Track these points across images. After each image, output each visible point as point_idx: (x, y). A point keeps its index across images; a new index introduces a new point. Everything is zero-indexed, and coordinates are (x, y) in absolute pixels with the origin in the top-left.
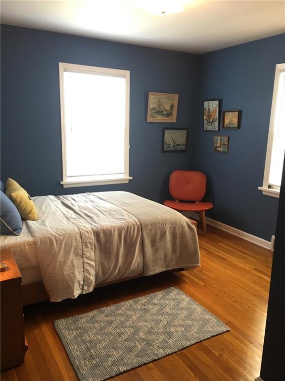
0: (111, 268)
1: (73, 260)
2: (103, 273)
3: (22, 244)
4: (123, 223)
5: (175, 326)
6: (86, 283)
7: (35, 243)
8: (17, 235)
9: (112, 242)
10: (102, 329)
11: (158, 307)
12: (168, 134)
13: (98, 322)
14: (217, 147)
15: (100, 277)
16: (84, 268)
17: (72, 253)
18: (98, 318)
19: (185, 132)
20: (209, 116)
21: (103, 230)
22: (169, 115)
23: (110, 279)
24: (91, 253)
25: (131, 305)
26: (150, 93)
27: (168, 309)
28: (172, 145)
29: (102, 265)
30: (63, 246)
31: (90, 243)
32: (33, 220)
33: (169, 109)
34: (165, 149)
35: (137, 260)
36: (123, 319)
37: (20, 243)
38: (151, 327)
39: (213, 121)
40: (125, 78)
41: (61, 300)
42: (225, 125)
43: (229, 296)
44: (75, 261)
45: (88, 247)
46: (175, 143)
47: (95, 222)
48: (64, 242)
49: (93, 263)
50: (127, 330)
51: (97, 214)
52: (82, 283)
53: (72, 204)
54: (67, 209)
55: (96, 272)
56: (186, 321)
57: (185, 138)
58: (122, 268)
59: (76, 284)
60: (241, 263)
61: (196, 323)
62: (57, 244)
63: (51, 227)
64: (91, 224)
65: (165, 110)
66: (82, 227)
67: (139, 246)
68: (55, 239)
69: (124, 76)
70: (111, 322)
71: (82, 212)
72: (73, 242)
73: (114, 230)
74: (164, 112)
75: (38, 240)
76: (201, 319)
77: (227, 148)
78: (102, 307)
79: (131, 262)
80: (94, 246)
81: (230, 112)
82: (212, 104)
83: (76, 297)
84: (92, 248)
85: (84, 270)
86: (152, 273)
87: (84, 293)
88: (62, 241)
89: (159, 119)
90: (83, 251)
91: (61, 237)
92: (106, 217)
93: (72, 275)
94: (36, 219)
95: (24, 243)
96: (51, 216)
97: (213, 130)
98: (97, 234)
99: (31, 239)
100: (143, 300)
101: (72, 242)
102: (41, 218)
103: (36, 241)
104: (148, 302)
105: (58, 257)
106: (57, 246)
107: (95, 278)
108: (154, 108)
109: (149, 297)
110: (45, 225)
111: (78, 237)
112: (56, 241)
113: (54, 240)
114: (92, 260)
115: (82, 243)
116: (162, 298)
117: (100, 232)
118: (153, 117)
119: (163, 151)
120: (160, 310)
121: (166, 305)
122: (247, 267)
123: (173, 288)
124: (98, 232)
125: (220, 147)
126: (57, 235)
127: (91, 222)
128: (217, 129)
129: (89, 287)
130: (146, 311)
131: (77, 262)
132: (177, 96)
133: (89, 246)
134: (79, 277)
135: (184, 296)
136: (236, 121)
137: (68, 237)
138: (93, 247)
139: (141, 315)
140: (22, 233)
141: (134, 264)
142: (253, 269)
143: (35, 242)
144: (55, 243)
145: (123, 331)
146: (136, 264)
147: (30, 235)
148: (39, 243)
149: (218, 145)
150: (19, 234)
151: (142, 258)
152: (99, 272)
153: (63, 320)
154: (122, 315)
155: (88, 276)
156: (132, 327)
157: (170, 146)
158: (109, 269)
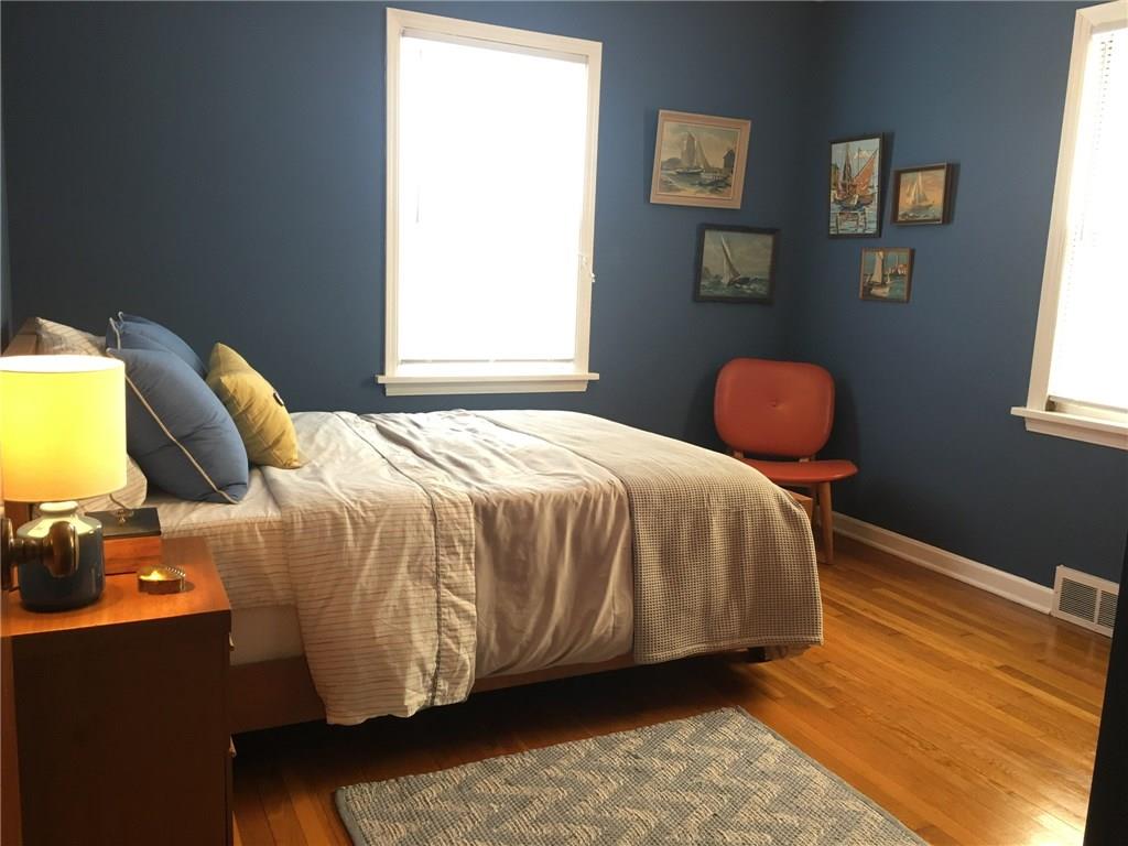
0: (529, 630)
1: (404, 590)
2: (504, 641)
3: (245, 528)
4: (573, 486)
5: (740, 827)
6: (444, 669)
7: (285, 528)
8: (229, 503)
9: (534, 542)
10: (493, 821)
11: (681, 766)
12: (714, 244)
13: (479, 799)
14: (872, 285)
15: (492, 654)
16: (439, 619)
17: (403, 569)
18: (480, 788)
19: (769, 240)
20: (849, 188)
21: (507, 502)
22: (720, 184)
23: (524, 666)
24: (464, 573)
25: (589, 754)
26: (661, 112)
27: (714, 774)
28: (725, 281)
29: (501, 616)
30: (376, 542)
31: (463, 542)
32: (287, 466)
33: (721, 166)
34: (703, 292)
35: (612, 608)
36: (563, 794)
37: (238, 524)
38: (660, 826)
39: (860, 205)
40: (586, 63)
41: (360, 720)
42: (900, 213)
43: (921, 745)
44: (411, 594)
45: (457, 554)
46: (736, 274)
47: (480, 480)
48: (379, 530)
49: (471, 607)
50: (578, 829)
51: (486, 459)
52: (431, 667)
53: (410, 433)
54: (394, 446)
55: (479, 637)
56: (779, 816)
57: (768, 260)
58: (563, 633)
59: (414, 669)
60: (955, 648)
61: (812, 824)
62: (355, 534)
63: (339, 486)
64: (467, 484)
65: (709, 169)
66: (438, 490)
67: (623, 563)
68: (352, 518)
69: (585, 59)
70: (524, 803)
71: (440, 453)
72: (408, 534)
73: (541, 505)
74: (703, 175)
75: (298, 519)
76: (830, 812)
77: (905, 286)
78: (497, 756)
79: (595, 613)
80: (476, 553)
81: (917, 170)
82: (859, 150)
83: (411, 714)
84: (469, 559)
85: (442, 626)
86: (661, 655)
87: (438, 702)
88: (371, 529)
89: (690, 195)
90: (437, 565)
91: (370, 514)
92: (516, 470)
93: (401, 639)
94: (296, 464)
95: (250, 525)
96: (343, 458)
97: (860, 231)
98: (485, 512)
99: (272, 514)
100: (630, 740)
101: (404, 531)
102: (310, 461)
103: (289, 521)
104: (649, 748)
105: (358, 577)
106: (355, 541)
107: (473, 655)
108: (673, 162)
109: (649, 732)
110: (322, 481)
111: (426, 517)
112: (355, 524)
113: (348, 521)
114: (465, 596)
115: (436, 537)
116: (694, 739)
117: (495, 509)
118: (671, 189)
119: (697, 298)
120: (688, 773)
121: (709, 761)
122: (978, 660)
123: (730, 712)
124: (489, 509)
125: (883, 284)
126: (359, 508)
127: (468, 480)
128: (872, 228)
129: (455, 684)
130: (640, 774)
131: (418, 597)
132: (746, 126)
133: (460, 550)
134: (424, 646)
135: (769, 737)
136: (936, 198)
137: (393, 515)
138: (472, 556)
139: (625, 787)
140: (246, 498)
141: (604, 622)
142: (1000, 668)
143: (286, 524)
144: (350, 530)
145: (564, 832)
146: (611, 623)
147: (271, 503)
148: (299, 526)
149: (877, 278)
150: (238, 498)
151: (630, 600)
152: (488, 638)
153: (365, 787)
154: (560, 783)
155: (453, 646)
156: (595, 822)
157: (719, 283)
158: (522, 631)
